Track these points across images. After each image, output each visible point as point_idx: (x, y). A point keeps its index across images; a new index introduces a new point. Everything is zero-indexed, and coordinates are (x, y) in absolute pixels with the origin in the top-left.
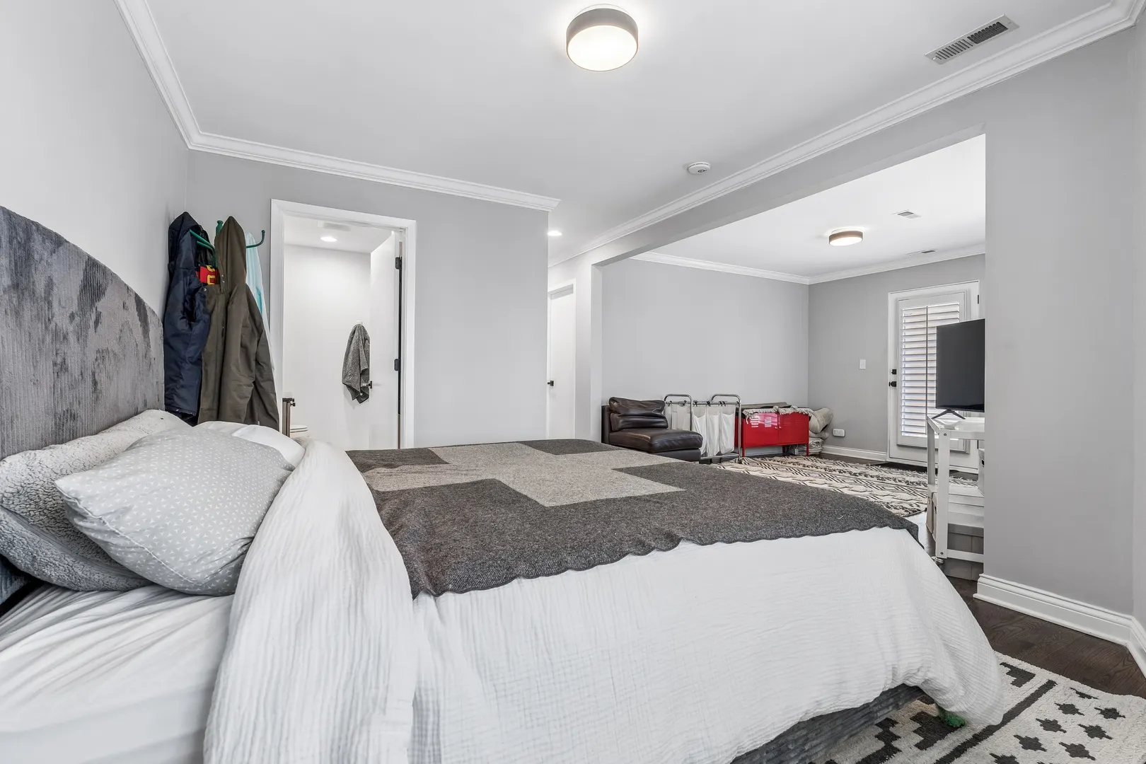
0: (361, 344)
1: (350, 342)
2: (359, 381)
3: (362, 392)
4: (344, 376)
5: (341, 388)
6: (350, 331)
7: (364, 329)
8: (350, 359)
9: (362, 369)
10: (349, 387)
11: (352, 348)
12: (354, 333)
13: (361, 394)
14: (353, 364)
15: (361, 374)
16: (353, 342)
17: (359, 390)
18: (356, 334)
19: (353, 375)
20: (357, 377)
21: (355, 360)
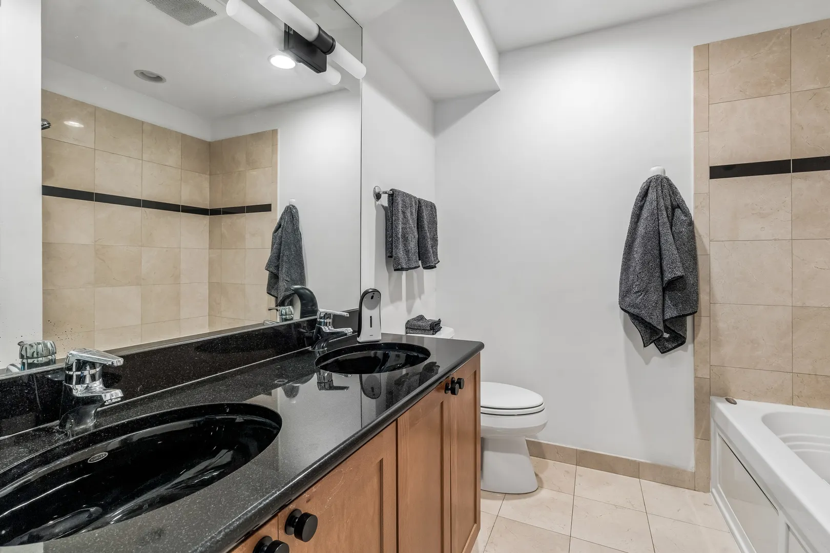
0: (664, 218)
1: (637, 216)
2: (660, 302)
3: (667, 329)
4: (624, 294)
5: (618, 318)
6: (636, 191)
7: (671, 185)
8: (637, 256)
9: (668, 276)
10: (636, 318)
11: (641, 230)
12: (644, 195)
13: (666, 335)
14: (644, 264)
15: (664, 290)
16: (645, 213)
17: (661, 327)
18: (652, 195)
19: (646, 291)
20: (655, 296)
21: (649, 257)
